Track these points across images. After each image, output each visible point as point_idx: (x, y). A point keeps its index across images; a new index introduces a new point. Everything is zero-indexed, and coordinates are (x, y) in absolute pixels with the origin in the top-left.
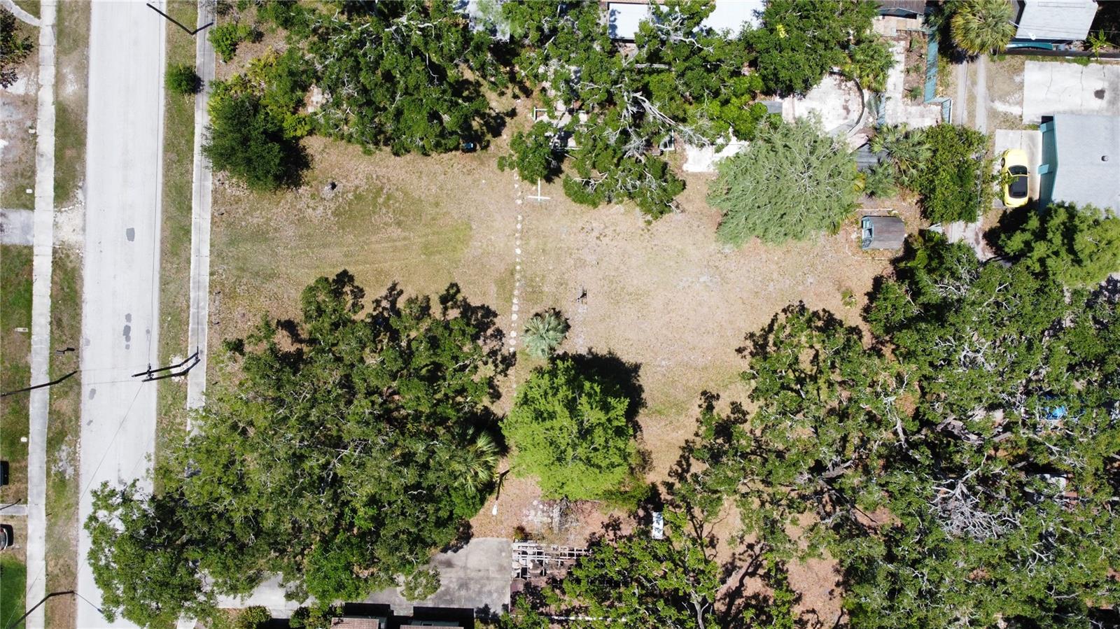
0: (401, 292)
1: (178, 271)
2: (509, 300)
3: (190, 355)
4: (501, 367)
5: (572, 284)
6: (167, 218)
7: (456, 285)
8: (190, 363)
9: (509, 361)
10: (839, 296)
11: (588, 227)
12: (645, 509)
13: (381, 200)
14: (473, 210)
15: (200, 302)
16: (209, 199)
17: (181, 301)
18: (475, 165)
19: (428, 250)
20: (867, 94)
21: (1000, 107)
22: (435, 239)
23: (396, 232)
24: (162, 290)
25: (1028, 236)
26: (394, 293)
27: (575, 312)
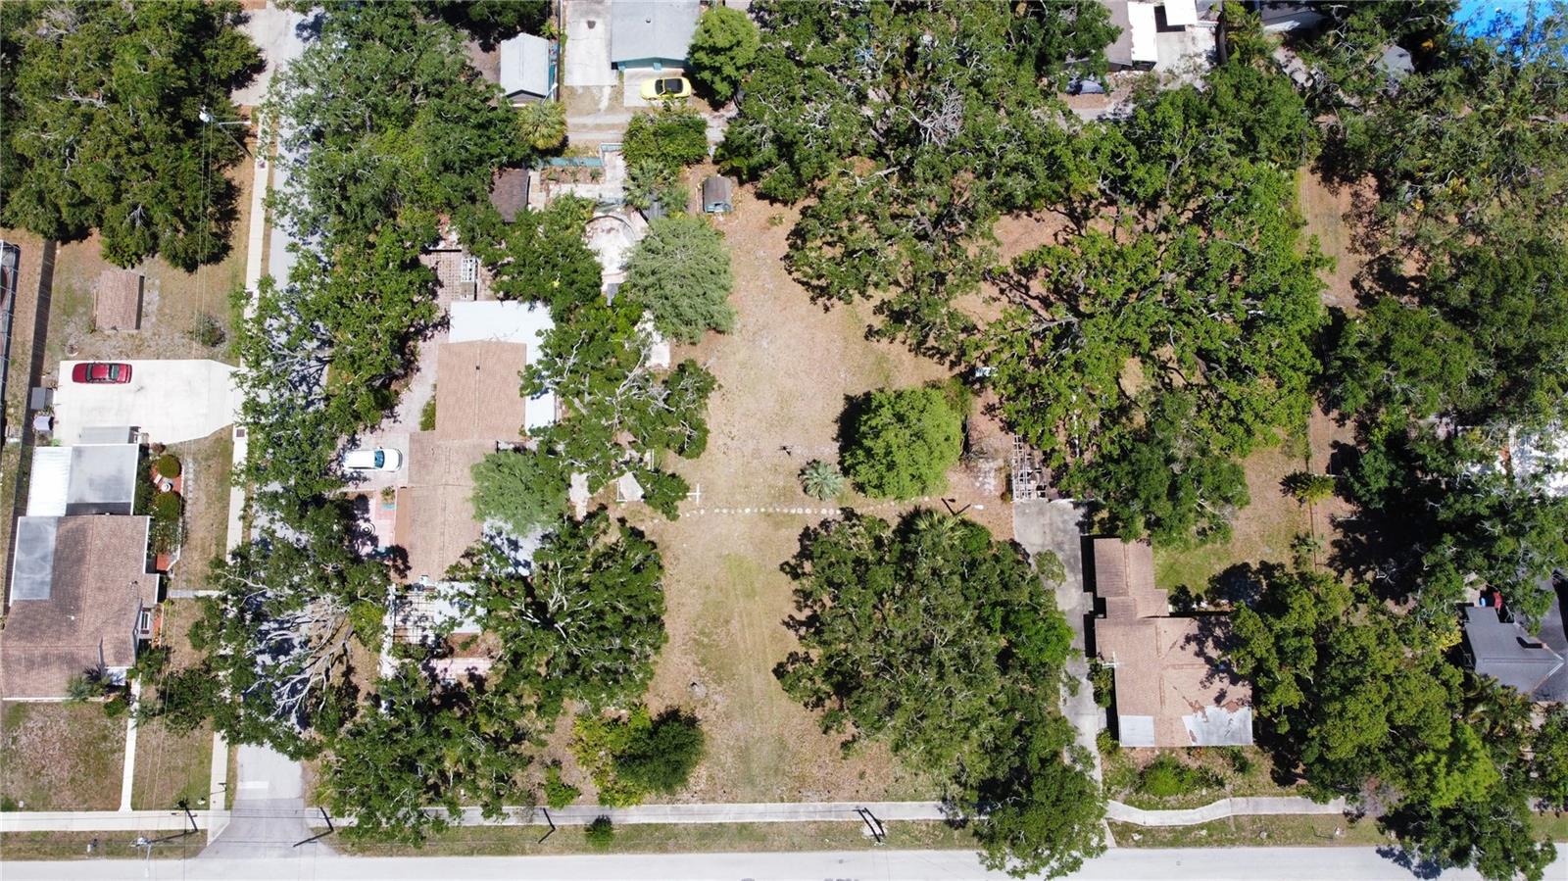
0: (790, 617)
1: (780, 834)
2: (793, 517)
3: (861, 819)
4: (854, 521)
5: (776, 461)
6: (731, 847)
7: (782, 566)
8: (869, 818)
9: (849, 514)
10: (775, 228)
11: (723, 448)
12: (973, 383)
13: (706, 640)
14: (712, 554)
15: (810, 811)
16: (711, 805)
17: (811, 830)
18: (669, 554)
19: (750, 594)
20: (597, 214)
21: (604, 104)
22: (739, 587)
23: (735, 625)
24: (800, 849)
25: (717, 79)
26: (792, 624)
27: (801, 455)
